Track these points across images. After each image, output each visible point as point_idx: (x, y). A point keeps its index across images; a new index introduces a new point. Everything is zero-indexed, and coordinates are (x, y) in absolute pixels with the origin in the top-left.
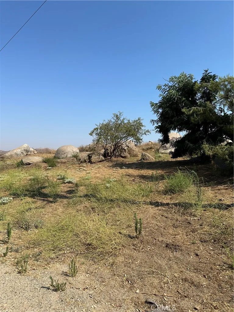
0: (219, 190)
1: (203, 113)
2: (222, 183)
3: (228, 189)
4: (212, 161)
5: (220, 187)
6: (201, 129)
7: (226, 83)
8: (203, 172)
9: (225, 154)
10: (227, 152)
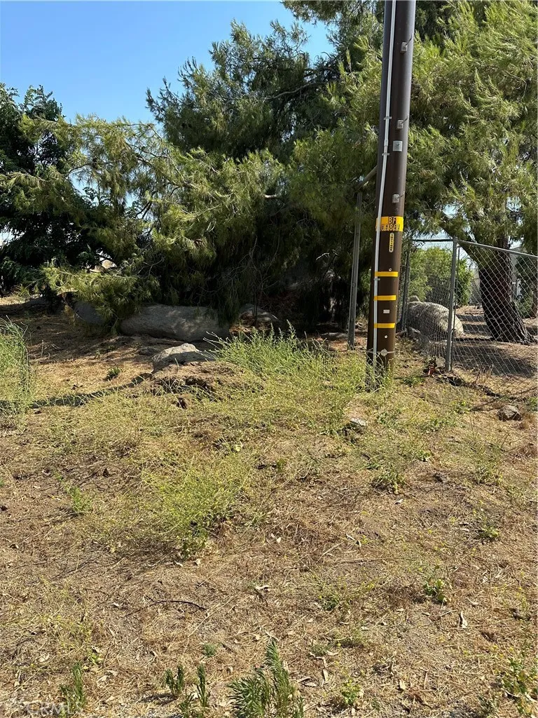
0: (77, 367)
1: (42, 193)
2: (86, 353)
3: (96, 363)
4: (65, 305)
5: (80, 361)
6: (49, 231)
7: (93, 131)
8: (52, 332)
9: (93, 290)
10: (96, 286)
